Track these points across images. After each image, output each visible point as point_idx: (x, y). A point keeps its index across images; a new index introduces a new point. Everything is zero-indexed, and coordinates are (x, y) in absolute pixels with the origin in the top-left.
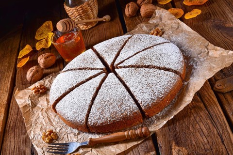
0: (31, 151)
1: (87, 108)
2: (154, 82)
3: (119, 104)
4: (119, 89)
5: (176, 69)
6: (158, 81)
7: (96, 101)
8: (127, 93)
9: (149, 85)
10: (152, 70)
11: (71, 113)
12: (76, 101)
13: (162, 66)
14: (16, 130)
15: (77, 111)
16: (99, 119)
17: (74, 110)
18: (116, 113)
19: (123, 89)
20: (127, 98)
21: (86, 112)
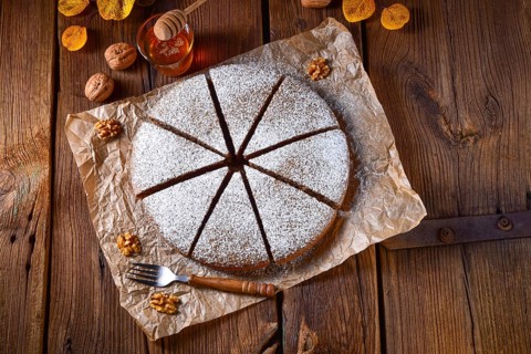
0: (100, 261)
1: (195, 233)
2: (299, 220)
3: (243, 242)
4: (245, 216)
5: (333, 199)
6: (305, 219)
7: (209, 225)
8: (257, 228)
9: (291, 225)
10: (300, 193)
11: (168, 230)
12: (179, 213)
13: (315, 189)
14: (71, 207)
15: (180, 232)
16: (210, 255)
17: (174, 228)
18: (236, 256)
19: (252, 217)
20: (255, 236)
21: (192, 238)
